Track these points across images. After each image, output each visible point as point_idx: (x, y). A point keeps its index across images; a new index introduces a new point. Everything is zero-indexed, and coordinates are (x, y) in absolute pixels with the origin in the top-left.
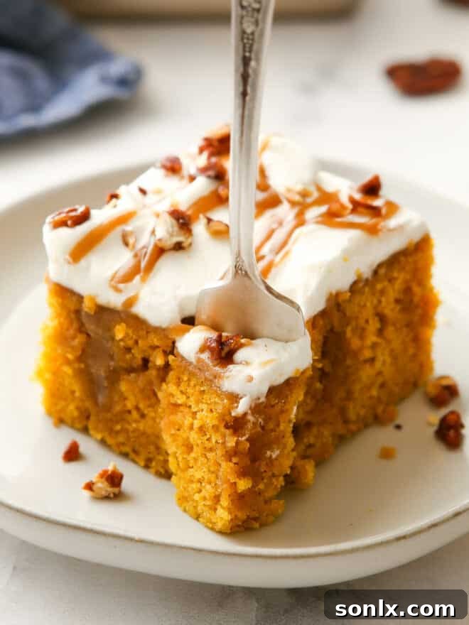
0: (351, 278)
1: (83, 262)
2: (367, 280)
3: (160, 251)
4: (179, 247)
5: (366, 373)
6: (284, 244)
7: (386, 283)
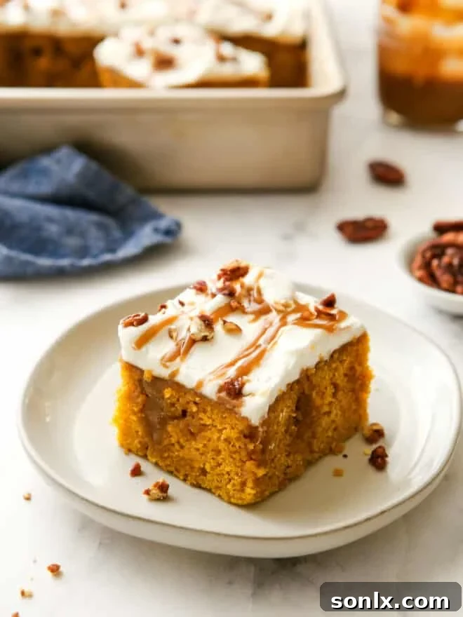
0: (316, 360)
1: (144, 349)
2: (326, 361)
3: (193, 342)
4: (205, 339)
5: (325, 421)
6: (273, 337)
7: (338, 363)
